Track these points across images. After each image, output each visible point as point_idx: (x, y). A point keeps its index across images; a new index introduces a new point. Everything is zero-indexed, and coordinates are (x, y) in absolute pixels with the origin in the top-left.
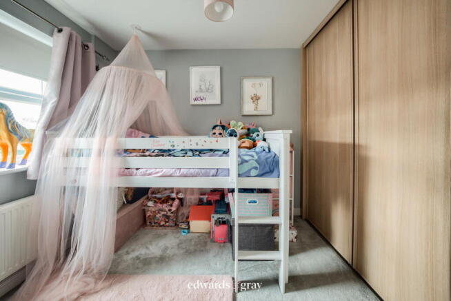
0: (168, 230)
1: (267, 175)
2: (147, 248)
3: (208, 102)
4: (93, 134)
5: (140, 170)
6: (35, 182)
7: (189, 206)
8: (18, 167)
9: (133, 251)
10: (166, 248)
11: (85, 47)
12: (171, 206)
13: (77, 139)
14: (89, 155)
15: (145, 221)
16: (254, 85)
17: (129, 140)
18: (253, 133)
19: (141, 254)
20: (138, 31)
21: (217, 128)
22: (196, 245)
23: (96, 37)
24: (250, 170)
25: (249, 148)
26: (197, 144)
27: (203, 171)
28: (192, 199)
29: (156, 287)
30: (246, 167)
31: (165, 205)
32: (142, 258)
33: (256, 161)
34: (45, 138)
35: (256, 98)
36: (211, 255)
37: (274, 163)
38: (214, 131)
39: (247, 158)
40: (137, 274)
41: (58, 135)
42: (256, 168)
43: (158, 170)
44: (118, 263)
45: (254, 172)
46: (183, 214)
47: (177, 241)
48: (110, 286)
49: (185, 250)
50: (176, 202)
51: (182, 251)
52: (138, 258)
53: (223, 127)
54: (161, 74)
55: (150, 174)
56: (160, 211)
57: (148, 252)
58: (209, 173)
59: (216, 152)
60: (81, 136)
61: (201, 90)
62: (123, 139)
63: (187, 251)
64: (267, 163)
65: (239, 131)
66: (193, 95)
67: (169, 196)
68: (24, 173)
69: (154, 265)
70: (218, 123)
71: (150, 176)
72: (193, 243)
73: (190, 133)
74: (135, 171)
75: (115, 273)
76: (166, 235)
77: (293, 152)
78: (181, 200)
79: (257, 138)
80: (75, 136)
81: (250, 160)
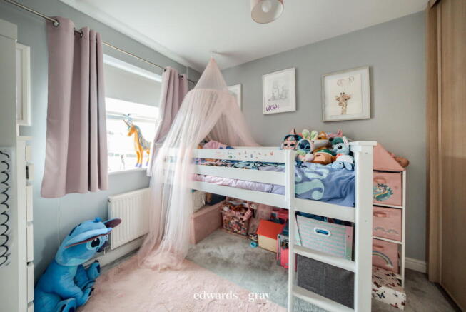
0: (239, 238)
1: (335, 200)
2: (219, 249)
3: (281, 110)
4: (178, 146)
5: (207, 177)
6: (149, 178)
7: (261, 219)
8: (144, 167)
9: (208, 247)
10: (233, 255)
11: (181, 78)
12: (243, 215)
13: (171, 149)
14: (175, 162)
15: (222, 225)
16: (340, 83)
17: (200, 150)
18: (336, 143)
19: (213, 252)
20: (214, 54)
21: (290, 138)
22: (261, 261)
23: (190, 68)
24: (311, 191)
25: (324, 164)
26: (252, 156)
27: (257, 185)
28: (264, 213)
29: (215, 286)
30: (305, 187)
31: (238, 213)
32: (213, 255)
33: (323, 181)
34: (155, 148)
35: (344, 99)
36: (273, 278)
37: (348, 187)
38: (286, 142)
39: (310, 176)
40: (205, 268)
41: (161, 146)
42: (320, 190)
43: (219, 179)
44: (196, 253)
45: (316, 195)
46: (254, 226)
47: (244, 251)
48: (185, 269)
49: (248, 263)
50: (248, 213)
51: (245, 263)
52: (209, 254)
53: (297, 137)
54: (236, 89)
55: (213, 182)
56: (234, 217)
57: (218, 252)
58: (264, 188)
59: (279, 166)
60: (173, 146)
61: (274, 98)
62: (196, 149)
63: (250, 265)
64: (337, 185)
65: (314, 141)
66: (266, 104)
67: (242, 205)
68: (145, 172)
69: (219, 266)
70: (292, 133)
71: (214, 184)
72: (259, 259)
73: (262, 143)
74: (203, 177)
75: (192, 260)
76: (236, 242)
77: (404, 173)
78: (253, 210)
79: (339, 151)
80: (170, 147)
81: (313, 179)
